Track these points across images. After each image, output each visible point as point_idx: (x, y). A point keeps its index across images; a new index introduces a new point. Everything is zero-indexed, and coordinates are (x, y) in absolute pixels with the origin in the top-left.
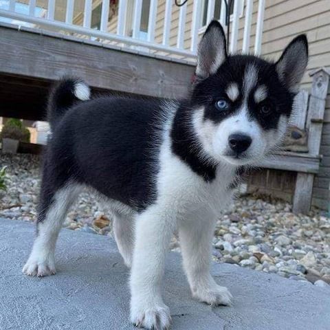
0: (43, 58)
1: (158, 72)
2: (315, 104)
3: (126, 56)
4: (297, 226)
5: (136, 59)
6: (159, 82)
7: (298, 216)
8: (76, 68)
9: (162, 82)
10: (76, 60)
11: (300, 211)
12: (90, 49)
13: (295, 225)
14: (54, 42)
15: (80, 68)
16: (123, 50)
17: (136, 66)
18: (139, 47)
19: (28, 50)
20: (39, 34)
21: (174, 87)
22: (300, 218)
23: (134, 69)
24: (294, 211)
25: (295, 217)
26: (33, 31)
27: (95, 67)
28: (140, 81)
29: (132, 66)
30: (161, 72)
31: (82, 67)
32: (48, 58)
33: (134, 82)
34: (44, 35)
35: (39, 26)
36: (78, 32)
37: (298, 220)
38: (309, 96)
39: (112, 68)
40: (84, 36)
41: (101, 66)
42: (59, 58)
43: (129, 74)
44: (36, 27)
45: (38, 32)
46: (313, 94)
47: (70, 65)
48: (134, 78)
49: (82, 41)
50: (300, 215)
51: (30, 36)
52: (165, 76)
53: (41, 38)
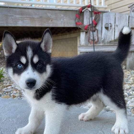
0: (11, 17)
1: (61, 15)
2: (132, 20)
3: (46, 11)
4: (130, 76)
5: (51, 11)
6: (62, 20)
7: (129, 71)
8: (26, 19)
9: (63, 20)
10: (25, 16)
11: (130, 68)
12: (30, 10)
13: (129, 76)
14: (14, 10)
15: (27, 19)
16: (44, 8)
17: (51, 15)
18: (51, 6)
19: (4, 15)
20: (7, 7)
21: (68, 21)
22: (130, 71)
23: (51, 16)
24: (127, 69)
25: (128, 72)
26: (4, 6)
27: (34, 18)
28: (53, 21)
29: (49, 15)
30: (62, 15)
31: (28, 19)
32: (13, 17)
33: (51, 22)
34: (10, 7)
35: (6, 3)
36: (24, 3)
37: (129, 73)
38: (129, 17)
39: (41, 17)
40: (27, 5)
41: (36, 17)
42: (17, 16)
43: (48, 19)
44: (5, 4)
45: (7, 6)
46: (130, 16)
47: (22, 19)
48: (51, 20)
49: (26, 7)
50: (130, 70)
51: (4, 9)
52: (64, 17)
53: (9, 9)
